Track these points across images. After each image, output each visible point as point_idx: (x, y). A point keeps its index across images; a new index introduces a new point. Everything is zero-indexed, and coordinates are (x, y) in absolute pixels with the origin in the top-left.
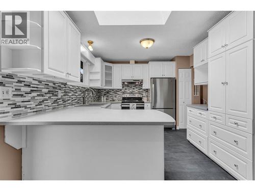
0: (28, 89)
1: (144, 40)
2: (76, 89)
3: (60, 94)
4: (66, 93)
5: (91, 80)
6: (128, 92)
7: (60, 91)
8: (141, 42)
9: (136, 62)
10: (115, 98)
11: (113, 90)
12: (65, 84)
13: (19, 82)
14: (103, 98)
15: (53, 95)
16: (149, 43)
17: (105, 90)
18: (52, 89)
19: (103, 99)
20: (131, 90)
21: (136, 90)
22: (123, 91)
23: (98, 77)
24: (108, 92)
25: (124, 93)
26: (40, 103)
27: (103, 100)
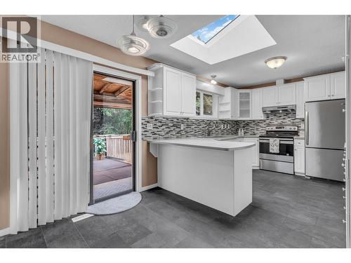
0: (160, 124)
1: (269, 60)
2: (199, 122)
3: (183, 127)
4: (188, 126)
5: (221, 112)
6: (276, 123)
7: (182, 125)
8: (266, 63)
9: (287, 81)
10: (256, 132)
11: (254, 121)
12: (188, 118)
13: (156, 120)
14: (239, 131)
15: (177, 127)
16: (276, 62)
17: (244, 121)
18: (175, 123)
19: (241, 132)
20: (280, 121)
21: (288, 121)
22: (267, 122)
23: (228, 108)
24: (247, 124)
25: (269, 125)
26: (167, 133)
27: (239, 134)
